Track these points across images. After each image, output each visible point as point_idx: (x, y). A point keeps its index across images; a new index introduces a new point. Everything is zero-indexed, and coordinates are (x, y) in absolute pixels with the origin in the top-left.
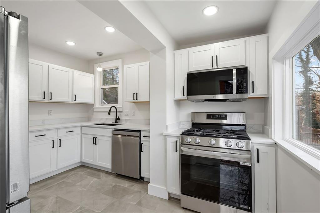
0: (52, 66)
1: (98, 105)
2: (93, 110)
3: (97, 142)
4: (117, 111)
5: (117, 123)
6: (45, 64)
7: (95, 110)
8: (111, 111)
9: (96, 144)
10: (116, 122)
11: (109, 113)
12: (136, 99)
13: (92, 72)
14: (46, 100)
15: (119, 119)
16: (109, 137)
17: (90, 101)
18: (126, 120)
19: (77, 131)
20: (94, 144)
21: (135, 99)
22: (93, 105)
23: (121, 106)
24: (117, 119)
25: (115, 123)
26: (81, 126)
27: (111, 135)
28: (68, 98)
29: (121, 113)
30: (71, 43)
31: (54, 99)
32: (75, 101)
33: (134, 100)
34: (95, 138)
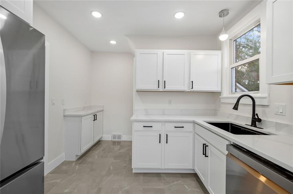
1: (226, 94)
3: (208, 154)
4: (256, 104)
5: (255, 126)
9: (206, 156)
10: (254, 124)
11: (236, 108)
14: (161, 89)
15: (260, 120)
17: (215, 88)
20: (204, 154)
23: (266, 95)
24: (256, 120)
25: (251, 126)
26: (194, 123)
28: (184, 86)
29: (266, 109)
31: (168, 88)
32: (192, 89)
34: (206, 146)
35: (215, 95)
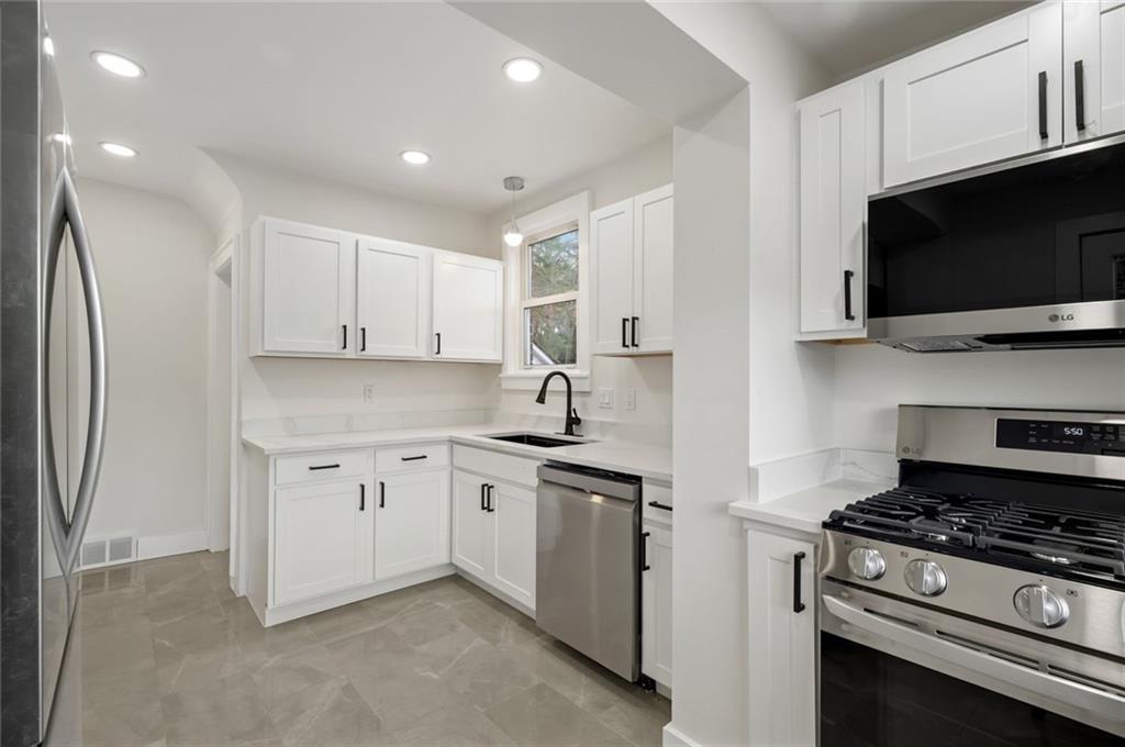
0: (367, 241)
1: (512, 368)
2: (500, 385)
3: (495, 503)
4: (573, 389)
5: (572, 434)
6: (348, 238)
7: (505, 385)
8: (548, 388)
9: (489, 510)
10: (569, 431)
11: (541, 399)
12: (633, 344)
13: (496, 252)
14: (350, 353)
15: (578, 421)
16: (530, 488)
17: (489, 354)
18: (603, 427)
19: (438, 456)
20: (483, 508)
21: (628, 342)
22: (496, 367)
23: (586, 373)
24: (572, 422)
25: (566, 434)
26: (453, 442)
27: (535, 482)
28: (417, 345)
29: (587, 399)
30: (415, 158)
31: (373, 349)
32: (438, 356)
33: (624, 345)
34: (489, 488)
35: (487, 371)
